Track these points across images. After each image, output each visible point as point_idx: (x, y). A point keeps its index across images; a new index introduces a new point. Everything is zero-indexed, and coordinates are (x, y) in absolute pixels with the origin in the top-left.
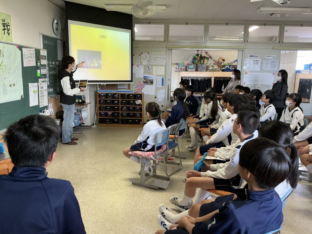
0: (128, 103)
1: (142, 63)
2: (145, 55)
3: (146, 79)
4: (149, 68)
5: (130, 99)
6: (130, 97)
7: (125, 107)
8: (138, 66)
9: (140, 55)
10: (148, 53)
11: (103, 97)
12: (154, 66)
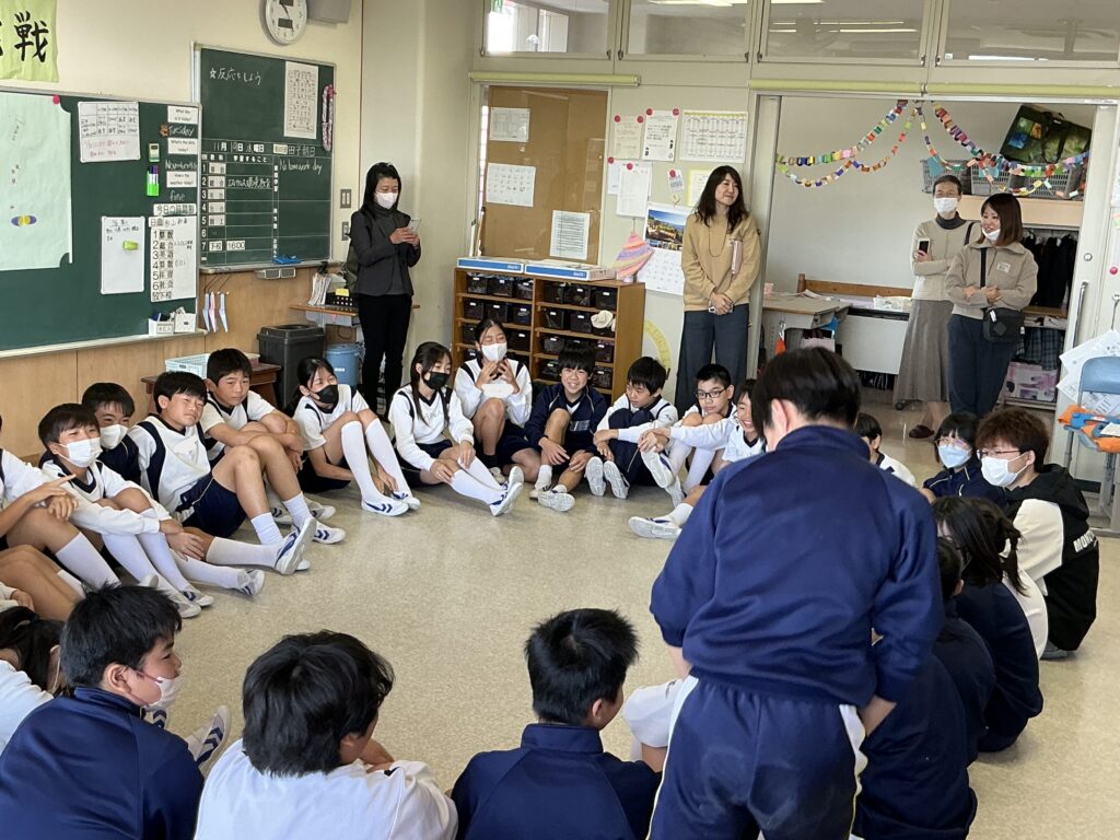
0: (567, 320)
1: (647, 154)
2: (660, 119)
3: (657, 223)
4: (673, 174)
5: (578, 304)
6: (577, 298)
7: (553, 336)
8: (630, 167)
9: (640, 120)
10: (676, 112)
11: (479, 290)
12: (694, 168)
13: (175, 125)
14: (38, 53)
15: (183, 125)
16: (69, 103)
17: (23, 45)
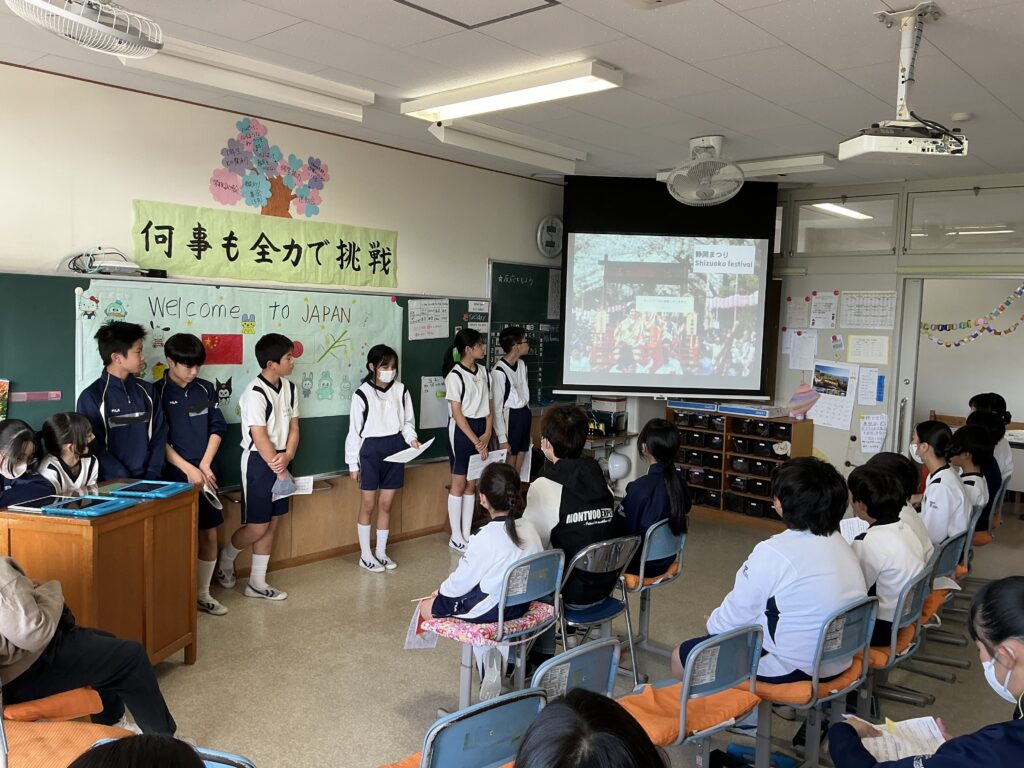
0: (751, 447)
1: (813, 324)
2: (823, 298)
3: (822, 375)
5: (759, 435)
6: (759, 430)
8: (799, 334)
9: (807, 299)
10: (836, 293)
12: (853, 334)
13: (473, 314)
14: (384, 268)
15: (478, 314)
16: (402, 301)
17: (374, 263)
